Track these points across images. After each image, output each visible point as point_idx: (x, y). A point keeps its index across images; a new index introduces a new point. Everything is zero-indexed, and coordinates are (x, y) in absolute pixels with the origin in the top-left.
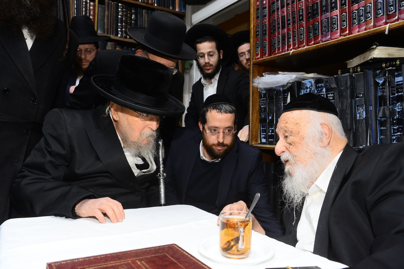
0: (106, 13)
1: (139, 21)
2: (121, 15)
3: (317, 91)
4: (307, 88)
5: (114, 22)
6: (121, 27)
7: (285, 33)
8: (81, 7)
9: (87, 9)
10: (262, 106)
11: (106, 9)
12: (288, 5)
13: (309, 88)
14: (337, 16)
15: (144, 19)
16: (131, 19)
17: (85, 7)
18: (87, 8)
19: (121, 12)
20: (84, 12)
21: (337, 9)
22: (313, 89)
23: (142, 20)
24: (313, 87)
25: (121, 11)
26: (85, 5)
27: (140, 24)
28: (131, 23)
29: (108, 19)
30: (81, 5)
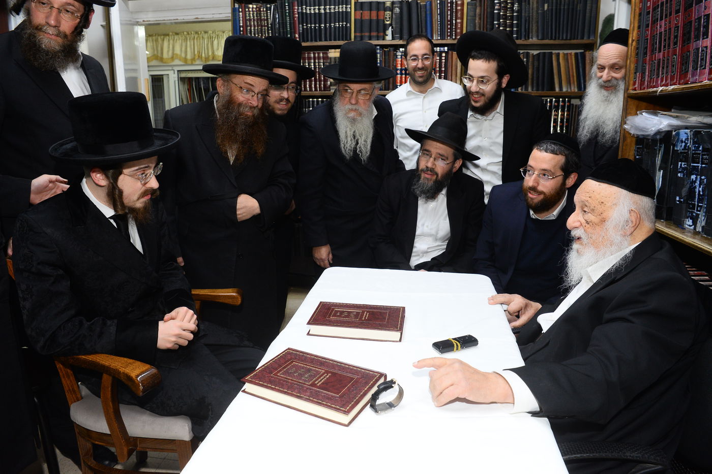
0: (478, 11)
1: (523, 11)
2: (497, 10)
3: (695, 147)
4: (682, 142)
5: (489, 20)
6: (497, 26)
7: (660, 59)
8: (446, 10)
9: (453, 12)
10: (637, 157)
11: (478, 4)
12: (666, 16)
13: (685, 141)
14: (706, 47)
15: (531, 6)
16: (513, 11)
17: (450, 10)
18: (453, 10)
19: (498, 5)
20: (449, 16)
21: (707, 37)
22: (688, 144)
23: (529, 8)
24: (689, 141)
25: (497, 3)
26: (450, 7)
27: (525, 16)
28: (513, 15)
29: (480, 19)
30: (446, 8)
